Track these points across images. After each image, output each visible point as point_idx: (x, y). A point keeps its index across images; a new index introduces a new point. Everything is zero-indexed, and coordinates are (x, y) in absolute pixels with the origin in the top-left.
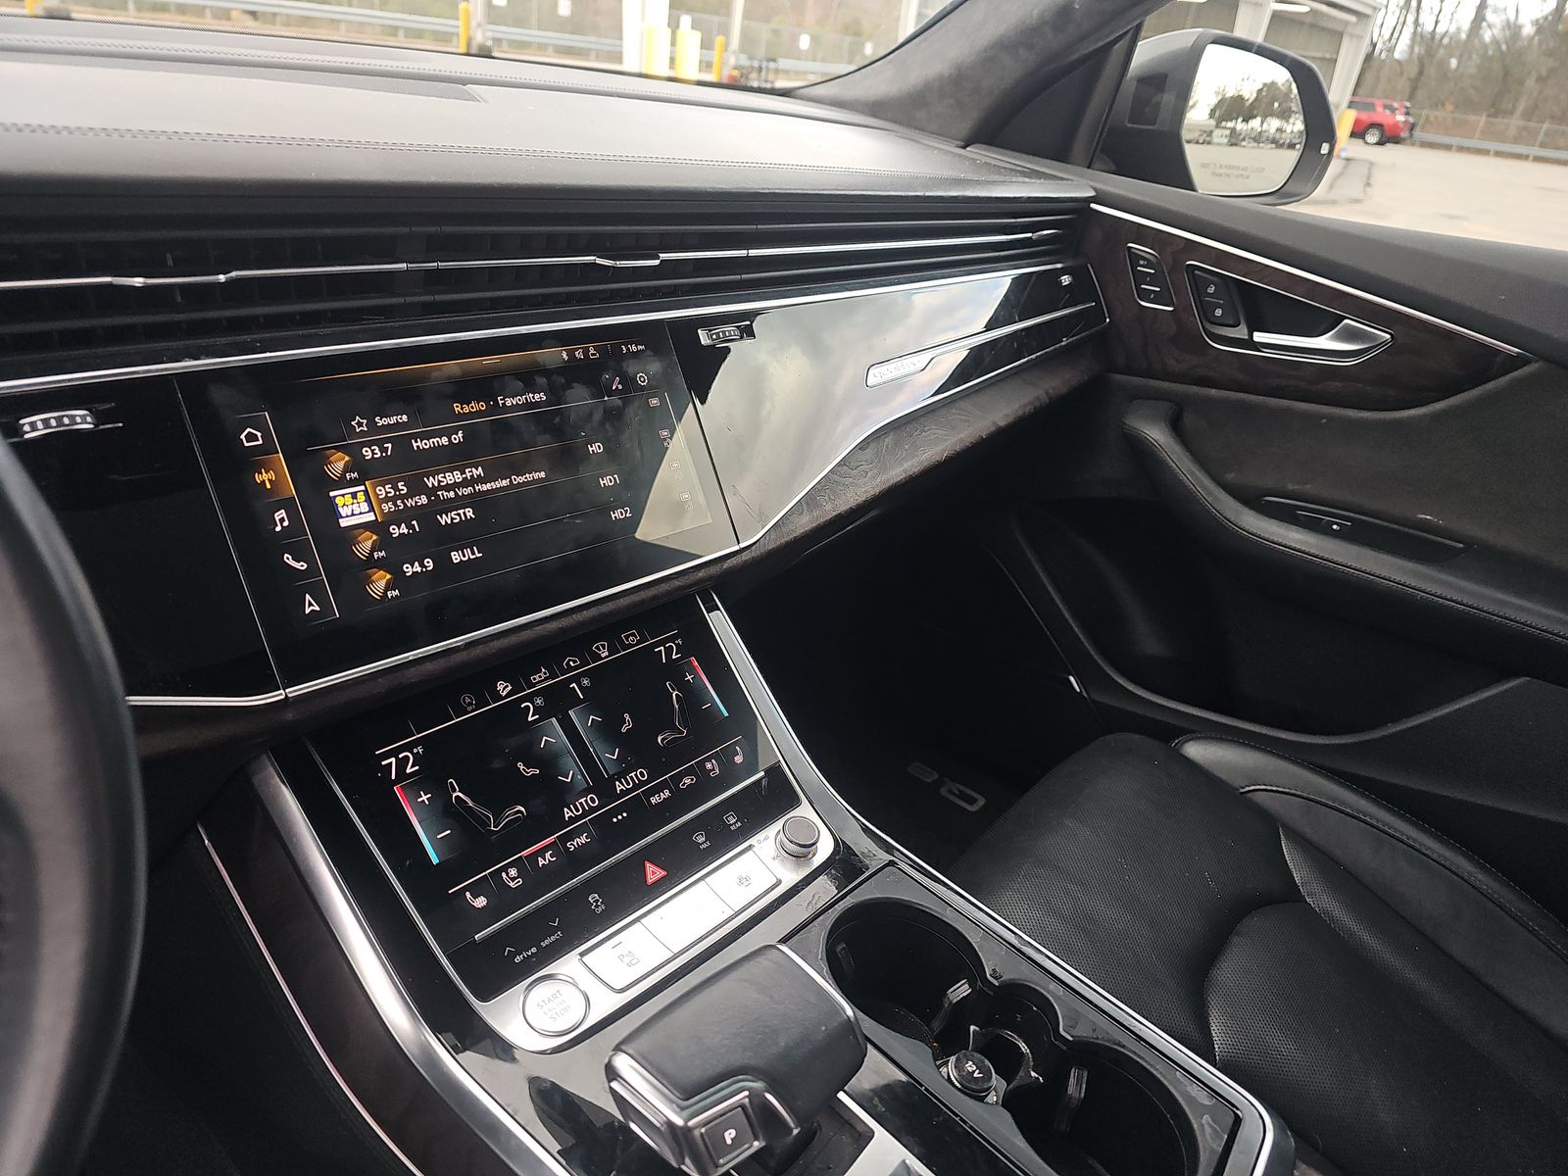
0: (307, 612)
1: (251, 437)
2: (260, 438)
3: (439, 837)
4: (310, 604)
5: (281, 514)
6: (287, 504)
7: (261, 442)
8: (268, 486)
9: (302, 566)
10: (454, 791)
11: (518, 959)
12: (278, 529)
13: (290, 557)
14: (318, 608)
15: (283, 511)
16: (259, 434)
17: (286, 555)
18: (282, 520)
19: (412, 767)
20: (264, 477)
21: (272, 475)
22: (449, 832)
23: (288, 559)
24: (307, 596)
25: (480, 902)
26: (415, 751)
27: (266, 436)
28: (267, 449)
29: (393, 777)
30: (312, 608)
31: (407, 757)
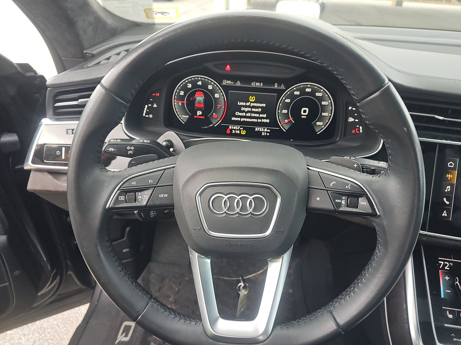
0: (443, 215)
1: (451, 165)
2: (453, 165)
3: (446, 291)
4: (445, 214)
5: (449, 187)
6: (452, 185)
7: (453, 166)
8: (449, 179)
9: (448, 203)
10: (457, 281)
11: (455, 339)
12: (446, 191)
13: (446, 199)
14: (446, 216)
15: (450, 186)
16: (453, 164)
17: (445, 198)
18: (448, 189)
19: (447, 267)
20: (449, 176)
21: (451, 176)
22: (450, 291)
23: (445, 199)
24: (445, 211)
25: (451, 316)
26: (450, 264)
27: (455, 166)
28: (454, 169)
29: (441, 267)
30: (445, 215)
31: (447, 264)
